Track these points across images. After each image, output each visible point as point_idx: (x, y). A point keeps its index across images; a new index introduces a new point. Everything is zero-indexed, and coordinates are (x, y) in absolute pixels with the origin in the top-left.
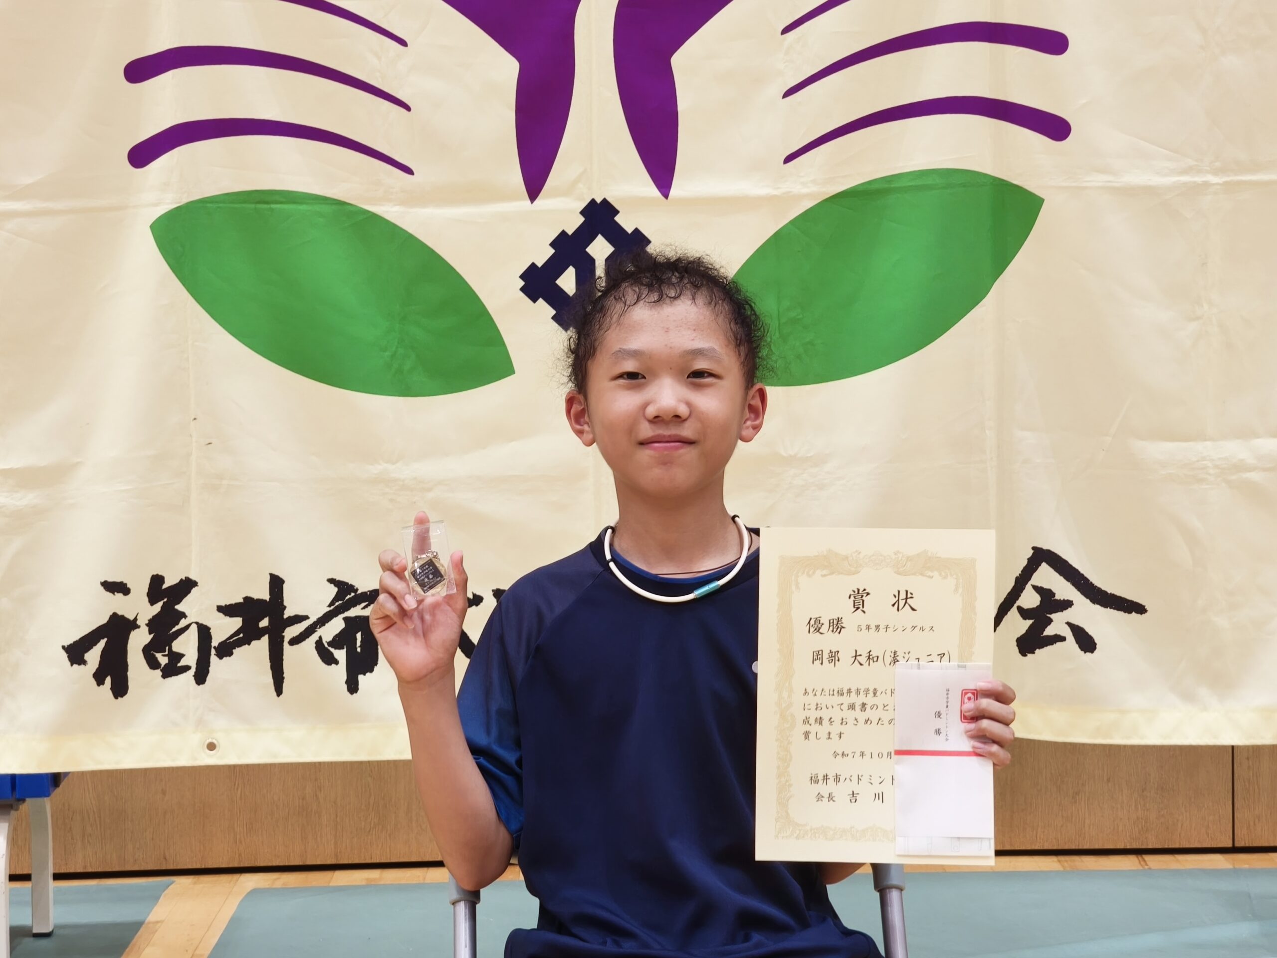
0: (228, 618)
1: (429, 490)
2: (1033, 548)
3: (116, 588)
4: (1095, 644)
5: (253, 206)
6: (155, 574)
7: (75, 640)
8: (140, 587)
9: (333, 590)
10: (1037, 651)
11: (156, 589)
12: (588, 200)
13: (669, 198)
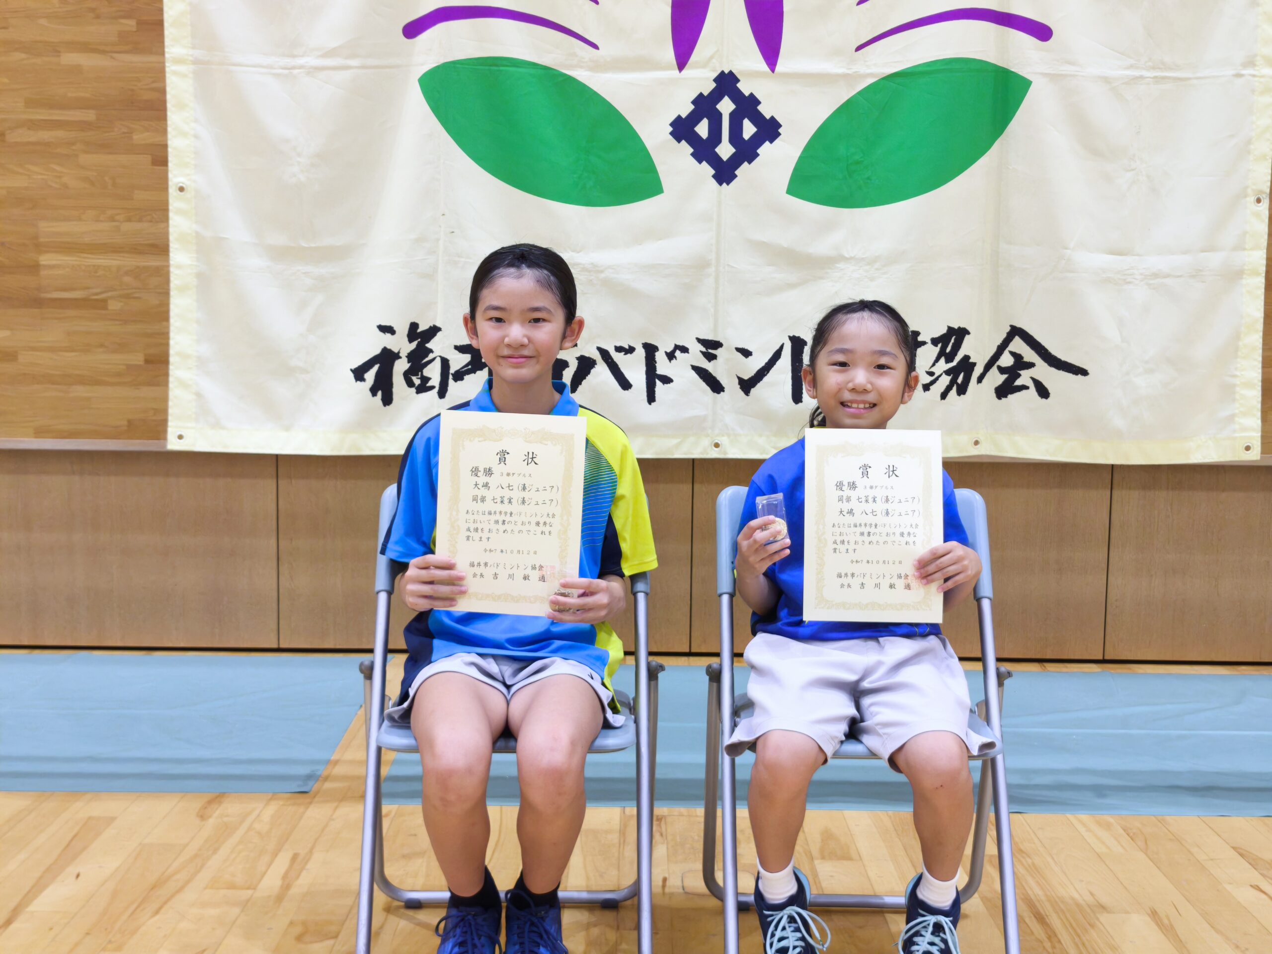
0: (461, 354)
1: (602, 272)
2: (1011, 326)
3: (387, 329)
5: (487, 68)
8: (402, 330)
10: (1009, 396)
11: (413, 332)
12: (719, 72)
13: (775, 72)
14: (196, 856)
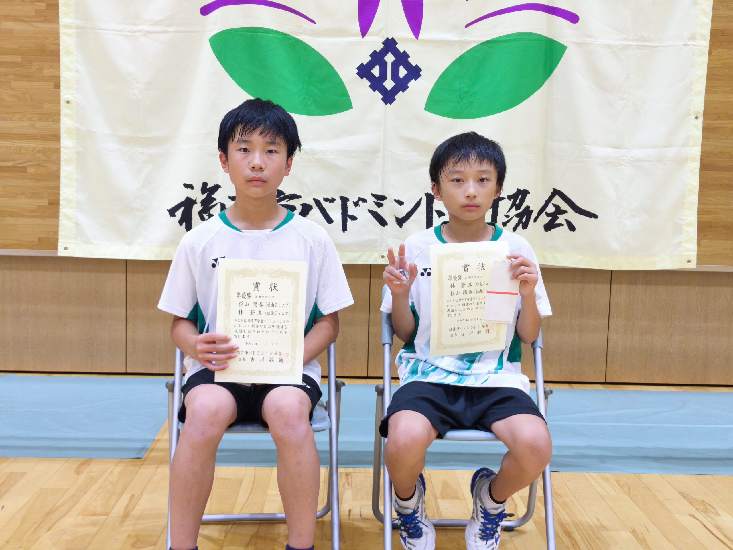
1: (316, 154)
2: (554, 189)
3: (189, 186)
4: (575, 229)
5: (250, 33)
6: (204, 182)
7: (172, 207)
8: (198, 187)
10: (552, 230)
11: (204, 188)
12: (386, 38)
13: (418, 39)
14: (73, 496)
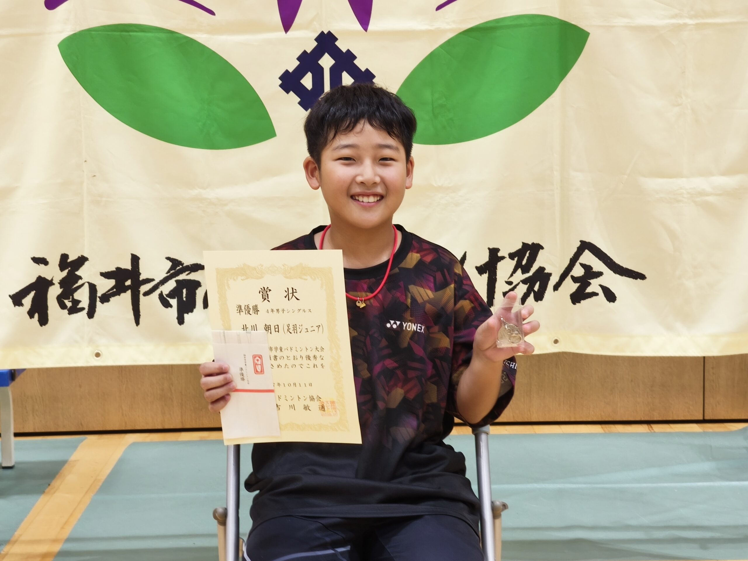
0: (107, 280)
1: (226, 205)
2: (581, 241)
3: (40, 261)
4: (616, 297)
5: (118, 33)
6: (63, 253)
7: (17, 292)
8: (54, 261)
9: (169, 264)
10: (582, 302)
11: (64, 262)
12: (320, 32)
13: (368, 31)
